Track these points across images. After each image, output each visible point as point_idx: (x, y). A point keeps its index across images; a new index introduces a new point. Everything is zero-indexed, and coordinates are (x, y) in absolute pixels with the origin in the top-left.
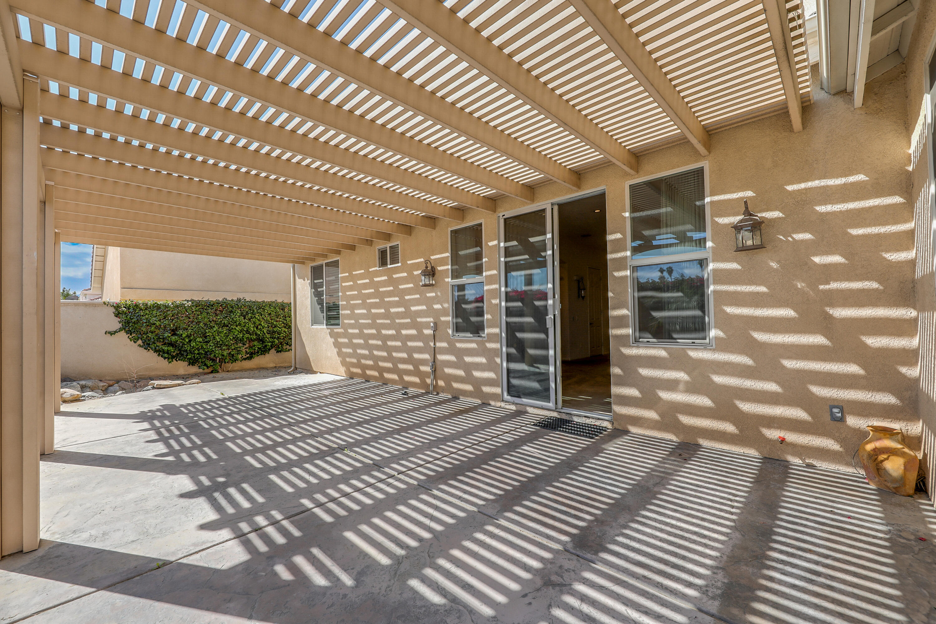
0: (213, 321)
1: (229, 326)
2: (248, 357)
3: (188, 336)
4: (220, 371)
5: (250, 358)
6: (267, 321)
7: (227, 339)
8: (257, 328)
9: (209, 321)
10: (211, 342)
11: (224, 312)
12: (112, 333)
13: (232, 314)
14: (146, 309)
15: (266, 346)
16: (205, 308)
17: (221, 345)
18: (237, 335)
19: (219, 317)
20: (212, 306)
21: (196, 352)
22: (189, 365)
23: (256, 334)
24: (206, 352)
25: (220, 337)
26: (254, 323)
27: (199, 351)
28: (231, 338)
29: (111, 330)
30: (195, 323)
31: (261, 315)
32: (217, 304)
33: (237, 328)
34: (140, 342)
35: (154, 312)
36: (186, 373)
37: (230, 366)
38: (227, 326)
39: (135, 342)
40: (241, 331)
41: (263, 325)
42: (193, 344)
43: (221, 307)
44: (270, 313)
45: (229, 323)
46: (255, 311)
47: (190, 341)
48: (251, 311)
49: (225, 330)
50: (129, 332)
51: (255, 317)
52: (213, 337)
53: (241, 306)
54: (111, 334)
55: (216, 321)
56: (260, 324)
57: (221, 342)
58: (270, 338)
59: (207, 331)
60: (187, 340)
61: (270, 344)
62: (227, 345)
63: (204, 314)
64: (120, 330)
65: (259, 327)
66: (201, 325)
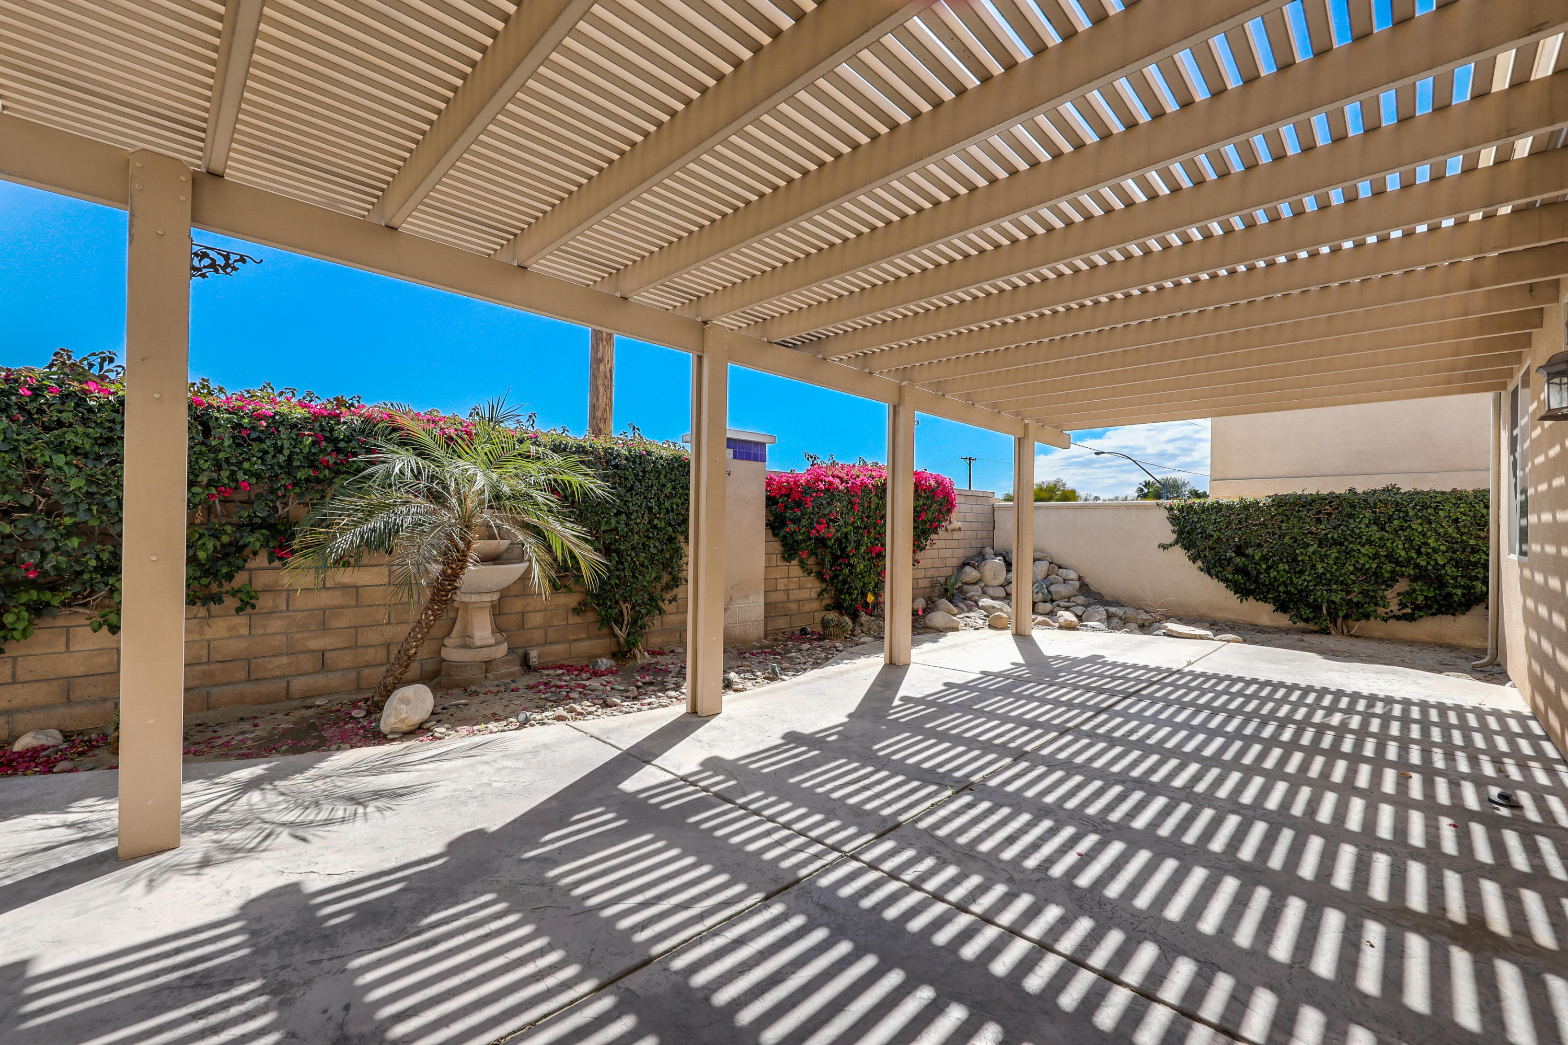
0: (1312, 533)
1: (1346, 543)
2: (1404, 615)
3: (1264, 558)
4: (1333, 632)
5: (1410, 618)
6: (1446, 537)
7: (1343, 571)
8: (1419, 553)
9: (1303, 534)
10: (1307, 573)
11: (1333, 516)
12: (1164, 547)
13: (1351, 521)
14: (1203, 512)
15: (1450, 595)
16: (1297, 508)
17: (1330, 580)
18: (1364, 565)
19: (1323, 527)
20: (1310, 504)
21: (1281, 589)
22: (1277, 610)
23: (1417, 566)
24: (1300, 591)
25: (1325, 565)
26: (1409, 539)
27: (1286, 587)
28: (1351, 568)
29: (1165, 543)
30: (1277, 536)
31: (1430, 523)
32: (1320, 501)
33: (1363, 550)
34: (1199, 563)
35: (1213, 517)
36: (1273, 624)
37: (1356, 626)
38: (1341, 544)
39: (1194, 562)
40: (1376, 556)
41: (1432, 545)
42: (1273, 574)
43: (1328, 507)
44: (1458, 519)
45: (1346, 539)
46: (1411, 513)
47: (1269, 568)
48: (1401, 514)
49: (1334, 553)
50: (1187, 548)
51: (1410, 526)
52: (1311, 564)
53: (1375, 504)
54: (1164, 549)
55: (1316, 534)
56: (1426, 544)
57: (1328, 575)
58: (1462, 576)
59: (1298, 552)
60: (1264, 566)
61: (1459, 592)
62: (1342, 583)
63: (1294, 521)
64: (1176, 542)
65: (1423, 550)
66: (1287, 539)
